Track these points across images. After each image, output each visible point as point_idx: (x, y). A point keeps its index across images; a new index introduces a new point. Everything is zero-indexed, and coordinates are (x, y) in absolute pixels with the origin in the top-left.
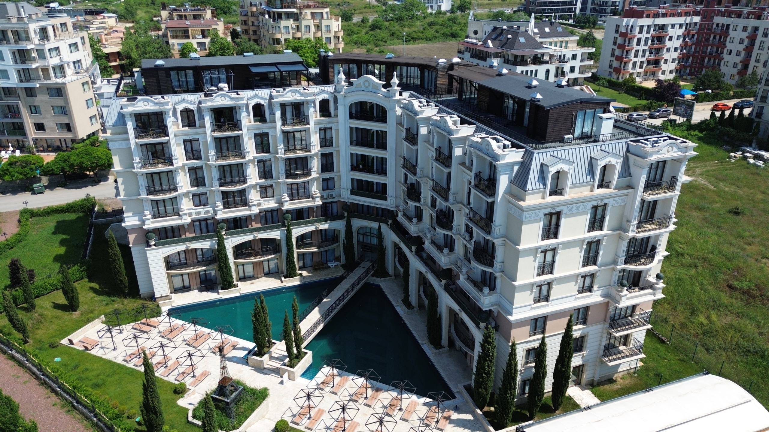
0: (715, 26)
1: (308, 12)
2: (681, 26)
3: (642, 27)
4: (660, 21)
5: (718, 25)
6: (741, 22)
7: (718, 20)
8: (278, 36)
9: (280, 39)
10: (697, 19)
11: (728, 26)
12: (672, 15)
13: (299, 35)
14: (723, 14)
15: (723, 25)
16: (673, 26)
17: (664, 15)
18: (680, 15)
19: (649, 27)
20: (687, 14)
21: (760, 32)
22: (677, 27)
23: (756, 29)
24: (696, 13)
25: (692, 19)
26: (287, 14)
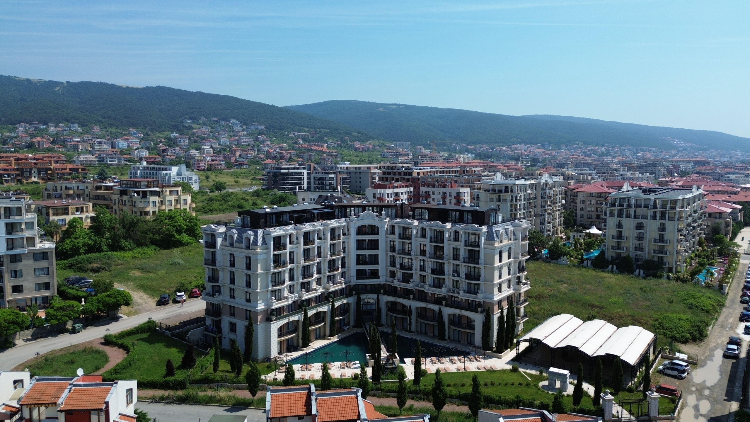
0: (421, 193)
1: (168, 190)
2: (405, 193)
3: (388, 194)
4: (396, 190)
5: (422, 192)
6: (436, 190)
7: (422, 189)
8: (148, 209)
9: (149, 212)
10: (412, 189)
11: (429, 192)
12: (400, 187)
13: (163, 208)
14: (424, 186)
15: (426, 192)
16: (402, 193)
17: (397, 187)
18: (403, 187)
19: (391, 194)
20: (407, 186)
21: (448, 195)
22: (404, 193)
23: (444, 193)
24: (410, 186)
25: (410, 189)
26: (151, 191)
